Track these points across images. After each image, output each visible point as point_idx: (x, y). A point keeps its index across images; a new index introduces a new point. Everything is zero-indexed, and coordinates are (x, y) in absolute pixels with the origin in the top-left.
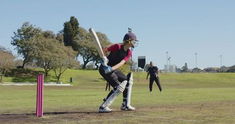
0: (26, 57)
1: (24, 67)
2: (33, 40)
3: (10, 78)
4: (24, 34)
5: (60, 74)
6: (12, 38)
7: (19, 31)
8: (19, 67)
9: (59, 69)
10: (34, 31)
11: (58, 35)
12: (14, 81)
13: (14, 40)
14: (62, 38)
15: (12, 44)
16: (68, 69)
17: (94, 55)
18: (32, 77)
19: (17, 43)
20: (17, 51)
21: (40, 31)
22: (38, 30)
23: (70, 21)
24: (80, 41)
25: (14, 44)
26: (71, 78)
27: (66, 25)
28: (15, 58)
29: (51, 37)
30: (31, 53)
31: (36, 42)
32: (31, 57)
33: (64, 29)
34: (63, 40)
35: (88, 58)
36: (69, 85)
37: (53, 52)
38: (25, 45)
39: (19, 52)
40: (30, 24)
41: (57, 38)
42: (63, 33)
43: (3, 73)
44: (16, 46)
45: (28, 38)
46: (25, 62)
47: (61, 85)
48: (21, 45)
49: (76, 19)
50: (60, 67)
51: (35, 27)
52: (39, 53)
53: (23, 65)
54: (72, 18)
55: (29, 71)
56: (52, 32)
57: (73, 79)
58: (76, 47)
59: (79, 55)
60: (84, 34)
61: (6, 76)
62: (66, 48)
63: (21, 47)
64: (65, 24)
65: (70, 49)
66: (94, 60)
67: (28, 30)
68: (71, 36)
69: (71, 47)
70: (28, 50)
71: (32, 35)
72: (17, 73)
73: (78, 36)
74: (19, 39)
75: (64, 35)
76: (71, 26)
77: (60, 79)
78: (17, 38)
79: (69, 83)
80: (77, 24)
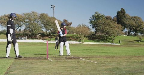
0: (96, 30)
4: (95, 18)
5: (114, 38)
6: (90, 20)
7: (93, 16)
8: (93, 35)
10: (100, 16)
11: (114, 18)
14: (116, 20)
16: (119, 36)
17: (133, 28)
19: (92, 22)
21: (103, 16)
23: (121, 11)
25: (90, 23)
27: (118, 13)
28: (90, 30)
29: (110, 19)
30: (99, 28)
31: (101, 22)
33: (117, 16)
35: (131, 30)
36: (118, 44)
37: (110, 27)
38: (96, 23)
39: (93, 27)
40: (98, 13)
43: (84, 37)
44: (91, 24)
45: (97, 20)
46: (95, 32)
47: (114, 44)
49: (124, 9)
51: (101, 14)
52: (103, 28)
53: (95, 34)
54: (122, 9)
56: (110, 17)
57: (120, 41)
58: (124, 25)
59: (126, 28)
60: (129, 17)
62: (117, 25)
63: (94, 25)
65: (120, 26)
66: (134, 31)
67: (98, 16)
69: (120, 24)
70: (97, 26)
71: (99, 18)
72: (92, 37)
73: (125, 18)
74: (93, 20)
76: (121, 13)
77: (113, 41)
79: (118, 43)
80: (124, 12)
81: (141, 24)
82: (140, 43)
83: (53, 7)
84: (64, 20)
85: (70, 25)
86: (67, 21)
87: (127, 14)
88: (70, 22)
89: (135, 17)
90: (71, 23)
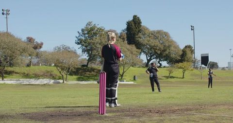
0: (90, 55)
1: (89, 66)
2: (97, 39)
3: (75, 77)
4: (88, 33)
5: (124, 72)
6: (76, 37)
7: (83, 30)
8: (83, 66)
9: (122, 67)
10: (97, 31)
11: (121, 33)
12: (79, 79)
13: (78, 40)
14: (125, 36)
15: (76, 43)
16: (131, 68)
17: (156, 53)
18: (96, 76)
19: (81, 42)
20: (81, 50)
21: (103, 30)
22: (101, 30)
23: (133, 20)
24: (142, 39)
25: (78, 44)
26: (135, 76)
27: (129, 24)
28: (79, 57)
30: (94, 52)
31: (100, 41)
32: (95, 55)
33: (127, 27)
34: (126, 39)
35: (151, 56)
36: (132, 83)
38: (89, 44)
39: (84, 51)
40: (93, 24)
41: (120, 37)
42: (126, 32)
43: (68, 72)
44: (80, 46)
45: (91, 37)
46: (89, 60)
47: (125, 83)
48: (85, 45)
50: (124, 65)
51: (98, 27)
53: (88, 64)
54: (135, 17)
55: (93, 70)
57: (136, 77)
58: (139, 46)
59: (142, 53)
60: (147, 32)
61: (71, 74)
62: (128, 46)
63: (86, 47)
64: (127, 23)
65: (133, 48)
66: (156, 58)
67: (92, 29)
68: (134, 34)
69: (134, 45)
70: (92, 49)
71: (95, 34)
72: (82, 72)
73: (140, 34)
74: (83, 38)
75: (127, 34)
76: (133, 25)
77: (123, 77)
78: (81, 37)
79: (132, 81)
80: (140, 23)
81: (170, 44)
82: (170, 80)
83: (5, 13)
84: (28, 38)
85: (41, 47)
86: (34, 40)
87: (144, 26)
88: (39, 42)
89: (159, 32)
90: (42, 44)
